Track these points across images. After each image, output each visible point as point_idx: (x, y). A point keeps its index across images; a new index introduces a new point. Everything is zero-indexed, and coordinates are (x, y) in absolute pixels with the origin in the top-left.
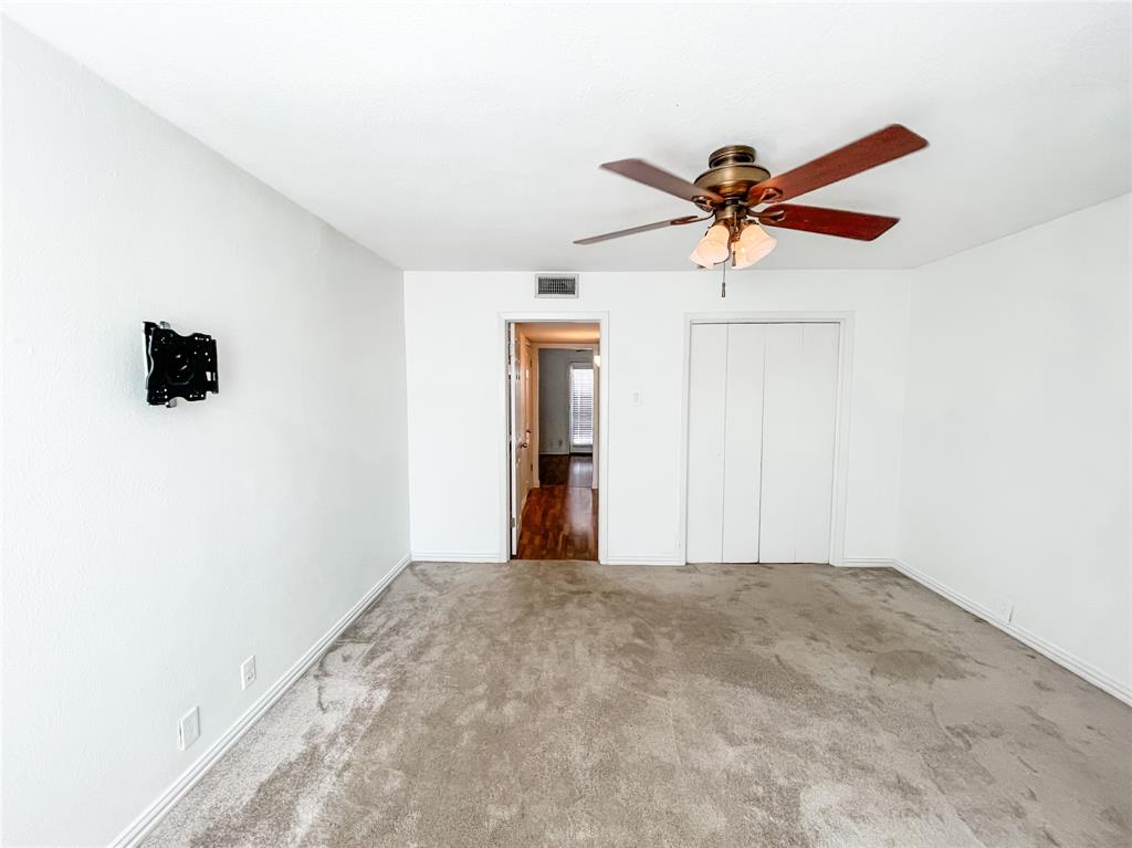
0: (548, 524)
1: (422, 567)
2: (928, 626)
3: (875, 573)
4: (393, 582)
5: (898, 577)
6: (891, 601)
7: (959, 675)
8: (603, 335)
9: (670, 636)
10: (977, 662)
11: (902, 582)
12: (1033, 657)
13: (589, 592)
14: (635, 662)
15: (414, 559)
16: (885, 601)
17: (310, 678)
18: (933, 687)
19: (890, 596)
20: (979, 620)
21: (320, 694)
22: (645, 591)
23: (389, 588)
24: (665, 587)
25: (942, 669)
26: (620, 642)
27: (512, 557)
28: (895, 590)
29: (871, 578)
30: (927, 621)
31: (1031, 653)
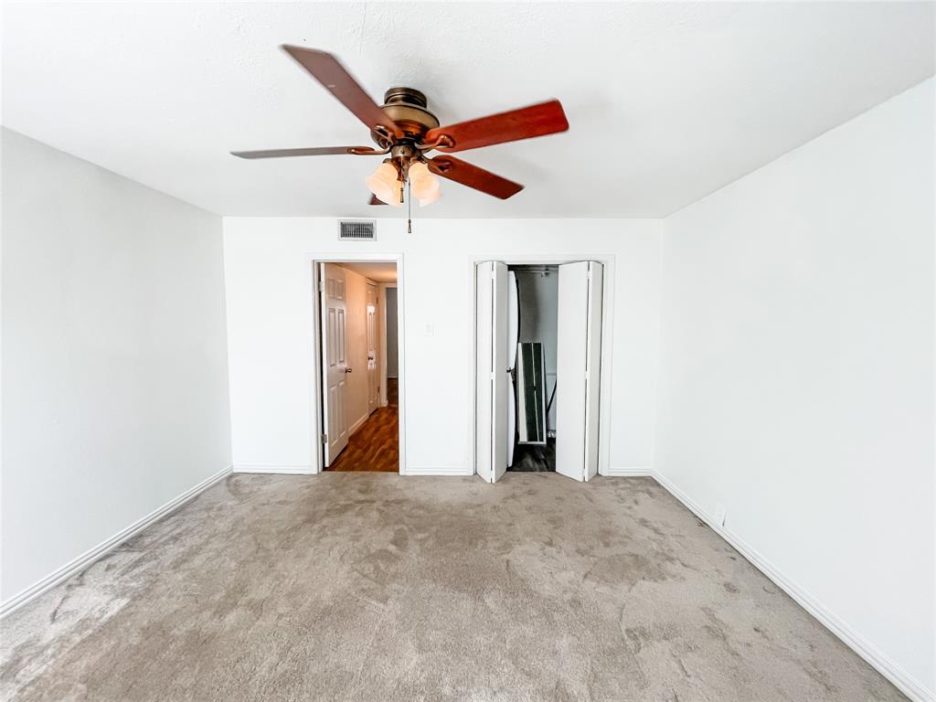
0: (374, 438)
1: (238, 478)
2: (656, 531)
3: (632, 481)
4: (203, 492)
5: (652, 485)
6: (635, 507)
7: (660, 576)
8: (399, 275)
9: (422, 541)
10: (682, 564)
11: (653, 489)
12: (734, 559)
13: (374, 502)
14: (377, 568)
15: (235, 471)
16: (630, 508)
17: (63, 587)
18: (634, 589)
19: (636, 503)
20: (703, 524)
21: (62, 603)
22: (423, 499)
23: (197, 498)
24: (444, 496)
25: (649, 571)
26: (374, 548)
27: (325, 469)
28: (642, 497)
29: (629, 486)
30: (655, 526)
31: (734, 555)
